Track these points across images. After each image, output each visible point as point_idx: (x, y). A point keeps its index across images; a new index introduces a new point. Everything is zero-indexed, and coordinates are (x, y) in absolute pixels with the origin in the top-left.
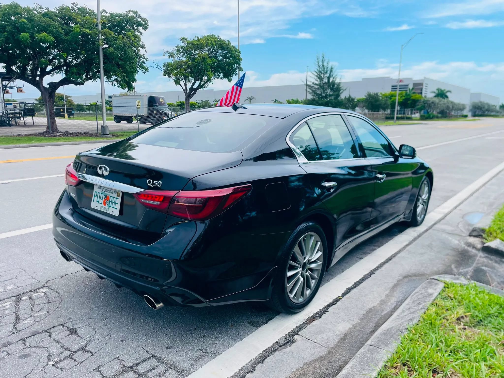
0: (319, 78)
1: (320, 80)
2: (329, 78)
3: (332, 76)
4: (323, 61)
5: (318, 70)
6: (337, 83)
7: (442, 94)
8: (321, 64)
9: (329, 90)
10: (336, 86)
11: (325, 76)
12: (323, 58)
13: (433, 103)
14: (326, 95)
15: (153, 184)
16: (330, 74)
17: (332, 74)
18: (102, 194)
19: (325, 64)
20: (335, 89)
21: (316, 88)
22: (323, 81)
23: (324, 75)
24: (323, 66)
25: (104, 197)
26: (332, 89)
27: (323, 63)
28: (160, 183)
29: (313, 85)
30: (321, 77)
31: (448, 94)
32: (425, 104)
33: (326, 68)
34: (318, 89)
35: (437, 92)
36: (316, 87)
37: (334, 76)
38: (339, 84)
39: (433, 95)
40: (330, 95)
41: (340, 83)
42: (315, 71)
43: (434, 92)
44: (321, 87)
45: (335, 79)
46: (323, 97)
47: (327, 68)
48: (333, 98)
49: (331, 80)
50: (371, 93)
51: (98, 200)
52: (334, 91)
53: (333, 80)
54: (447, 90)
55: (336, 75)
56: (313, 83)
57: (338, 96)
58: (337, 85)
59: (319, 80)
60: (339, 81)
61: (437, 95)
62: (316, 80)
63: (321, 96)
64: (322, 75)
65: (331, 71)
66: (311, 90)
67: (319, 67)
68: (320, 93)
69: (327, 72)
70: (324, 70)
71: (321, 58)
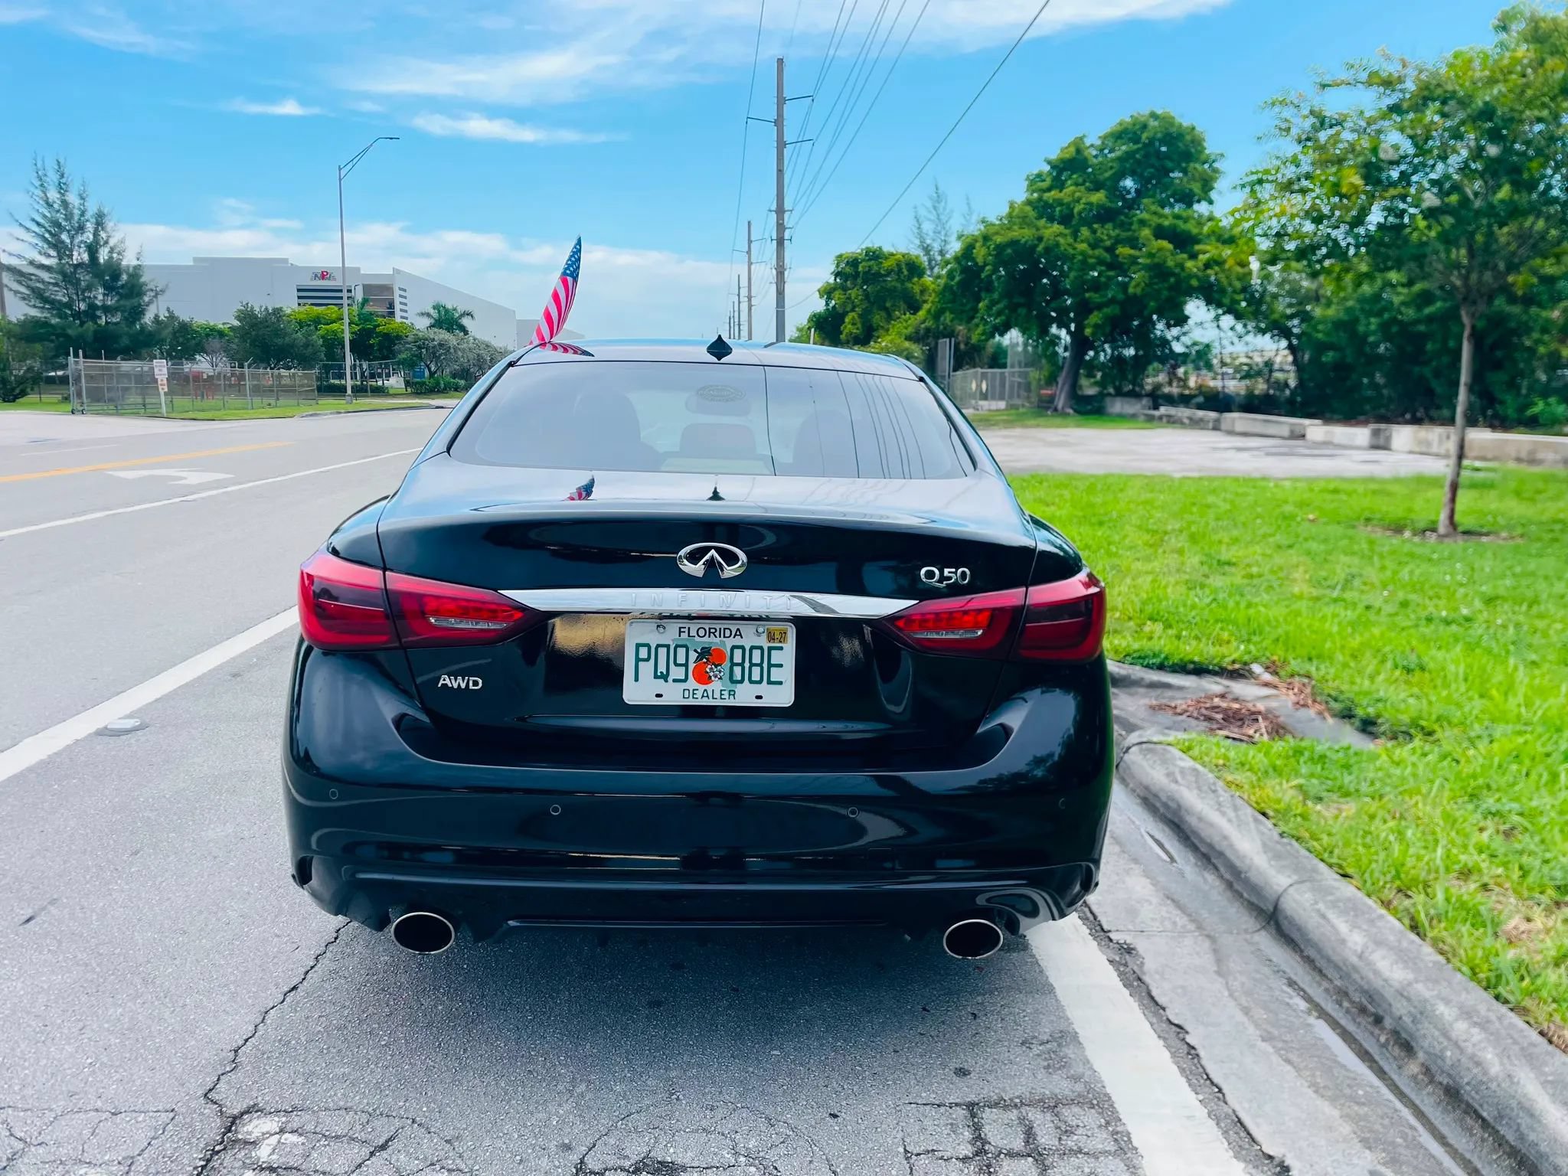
0: (54, 246)
1: (59, 253)
2: (93, 250)
3: (106, 242)
4: (62, 188)
5: (45, 216)
6: (128, 267)
7: (448, 321)
8: (53, 195)
9: (101, 290)
10: (125, 277)
11: (76, 241)
12: (62, 176)
13: (441, 345)
14: (92, 307)
15: (942, 579)
16: (96, 234)
17: (103, 235)
18: (677, 647)
19: (73, 198)
20: (123, 286)
21: (47, 280)
22: (71, 256)
23: (72, 238)
24: (65, 204)
25: (693, 656)
26: (109, 288)
27: (63, 195)
28: (964, 573)
29: (31, 270)
30: (63, 242)
31: (466, 322)
32: (420, 348)
33: (76, 212)
34: (56, 284)
35: (435, 315)
36: (45, 276)
37: (112, 242)
38: (136, 273)
39: (427, 322)
40: (106, 309)
41: (138, 268)
42: (33, 220)
43: (428, 315)
44: (68, 276)
45: (119, 253)
46: (77, 315)
47: (83, 214)
48: (116, 319)
49: (103, 256)
50: (257, 309)
51: (662, 668)
52: (122, 297)
53: (111, 258)
54: (461, 309)
55: (122, 241)
56: (32, 263)
57: (137, 312)
58: (130, 276)
59: (53, 253)
60: (135, 263)
61: (438, 324)
62: (40, 253)
63: (71, 310)
64: (64, 237)
65: (100, 224)
66: (28, 287)
67: (49, 205)
68: (65, 300)
69: (81, 228)
70: (69, 217)
71: (53, 177)
